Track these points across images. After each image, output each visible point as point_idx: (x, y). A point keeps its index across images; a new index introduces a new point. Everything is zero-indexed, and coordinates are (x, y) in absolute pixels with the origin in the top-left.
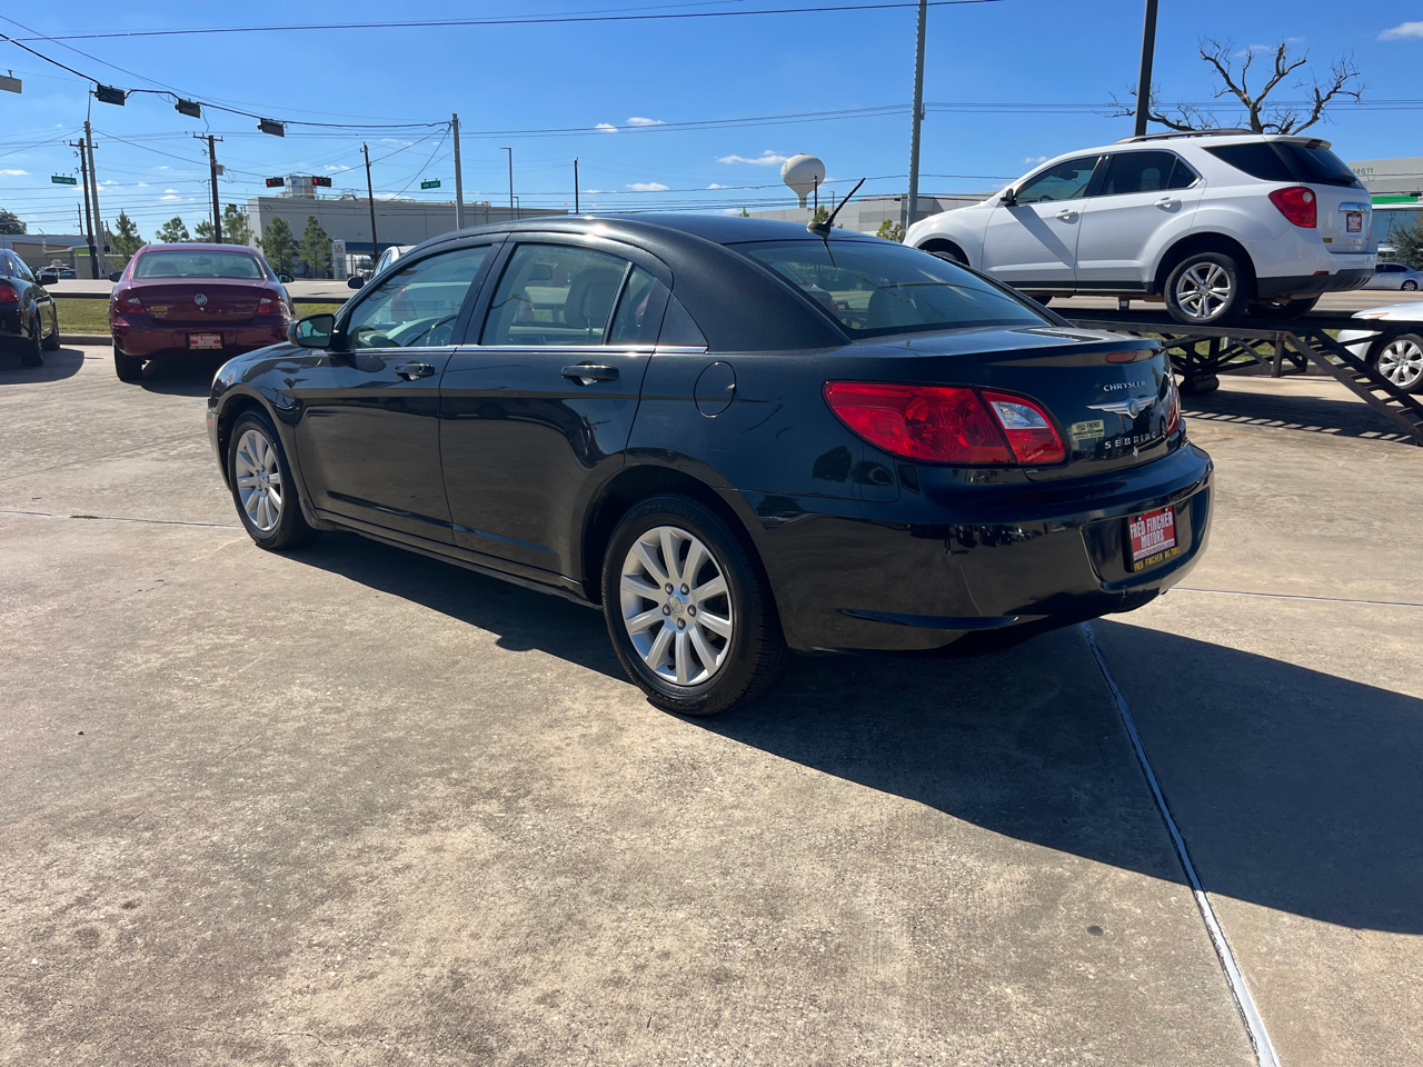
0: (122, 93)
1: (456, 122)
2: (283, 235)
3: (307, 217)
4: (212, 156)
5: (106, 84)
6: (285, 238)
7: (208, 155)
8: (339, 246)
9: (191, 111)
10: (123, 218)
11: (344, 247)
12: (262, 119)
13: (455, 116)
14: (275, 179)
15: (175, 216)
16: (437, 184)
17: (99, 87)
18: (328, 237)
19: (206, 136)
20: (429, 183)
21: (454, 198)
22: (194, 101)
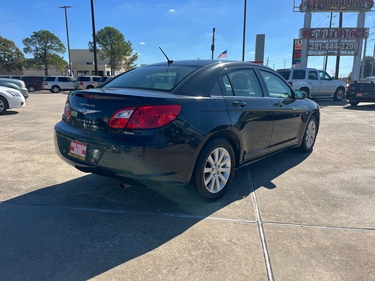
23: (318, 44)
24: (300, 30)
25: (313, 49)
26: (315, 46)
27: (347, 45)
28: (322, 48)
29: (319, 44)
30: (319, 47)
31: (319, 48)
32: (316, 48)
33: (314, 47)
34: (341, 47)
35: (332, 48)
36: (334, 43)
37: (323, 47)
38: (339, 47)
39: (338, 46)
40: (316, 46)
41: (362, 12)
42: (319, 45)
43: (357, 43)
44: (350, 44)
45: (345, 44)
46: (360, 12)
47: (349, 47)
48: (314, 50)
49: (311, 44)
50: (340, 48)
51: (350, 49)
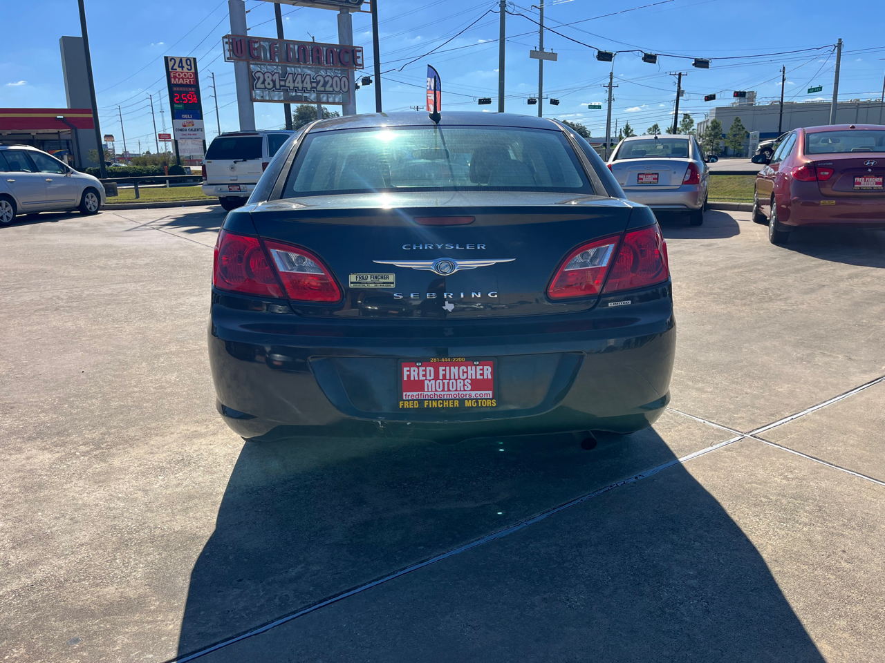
0: (611, 54)
1: (840, 44)
2: (717, 130)
3: (735, 118)
4: (679, 86)
5: (602, 50)
6: (717, 133)
7: (677, 85)
8: (755, 136)
9: (651, 60)
10: (627, 126)
11: (758, 136)
12: (696, 59)
13: (840, 40)
14: (711, 95)
15: (655, 123)
16: (820, 89)
17: (599, 52)
18: (745, 130)
19: (677, 73)
20: (814, 89)
21: (830, 100)
22: (653, 54)
23: (270, 76)
24: (223, 38)
25: (263, 86)
26: (264, 80)
27: (328, 81)
28: (281, 86)
29: (273, 75)
30: (274, 82)
31: (274, 86)
32: (269, 84)
33: (263, 82)
34: (317, 85)
35: (300, 86)
36: (302, 76)
37: (282, 83)
38: (314, 85)
39: (311, 82)
40: (268, 80)
41: (345, 10)
42: (274, 78)
43: (344, 79)
44: (333, 79)
45: (324, 78)
46: (340, 10)
47: (332, 86)
48: (266, 88)
49: (257, 75)
50: (316, 88)
51: (334, 90)
